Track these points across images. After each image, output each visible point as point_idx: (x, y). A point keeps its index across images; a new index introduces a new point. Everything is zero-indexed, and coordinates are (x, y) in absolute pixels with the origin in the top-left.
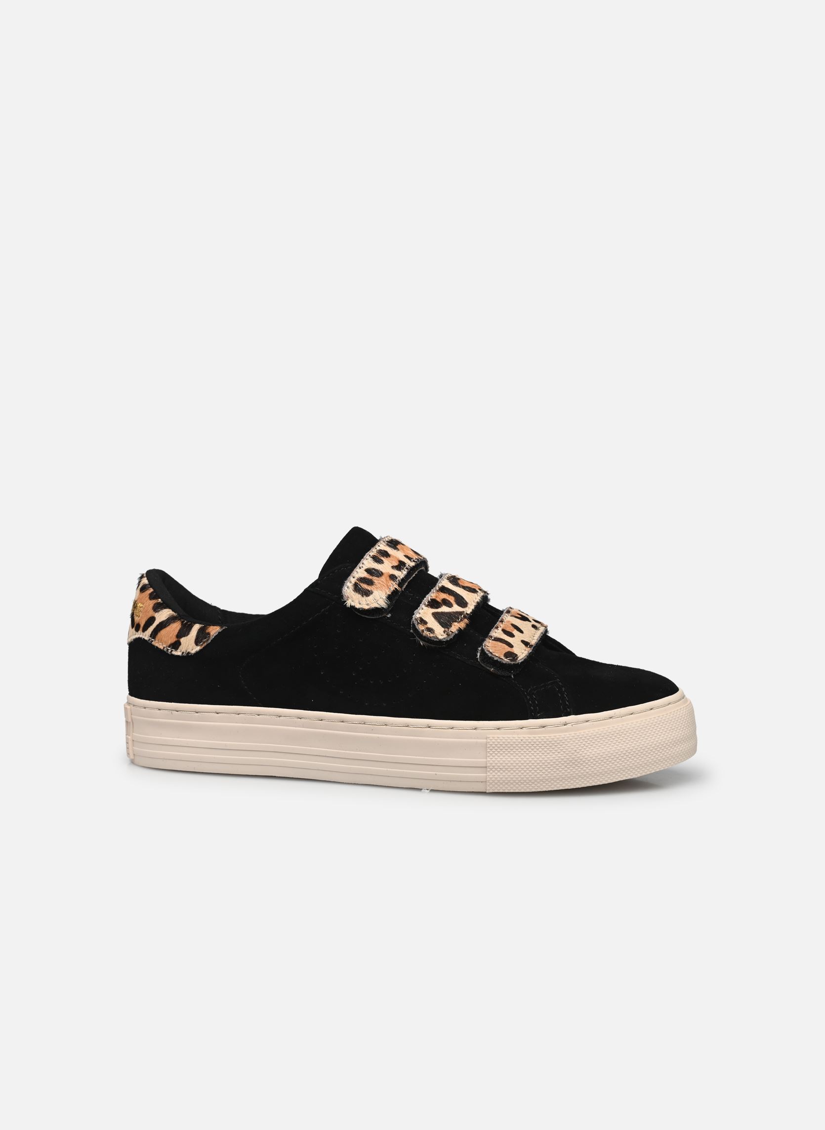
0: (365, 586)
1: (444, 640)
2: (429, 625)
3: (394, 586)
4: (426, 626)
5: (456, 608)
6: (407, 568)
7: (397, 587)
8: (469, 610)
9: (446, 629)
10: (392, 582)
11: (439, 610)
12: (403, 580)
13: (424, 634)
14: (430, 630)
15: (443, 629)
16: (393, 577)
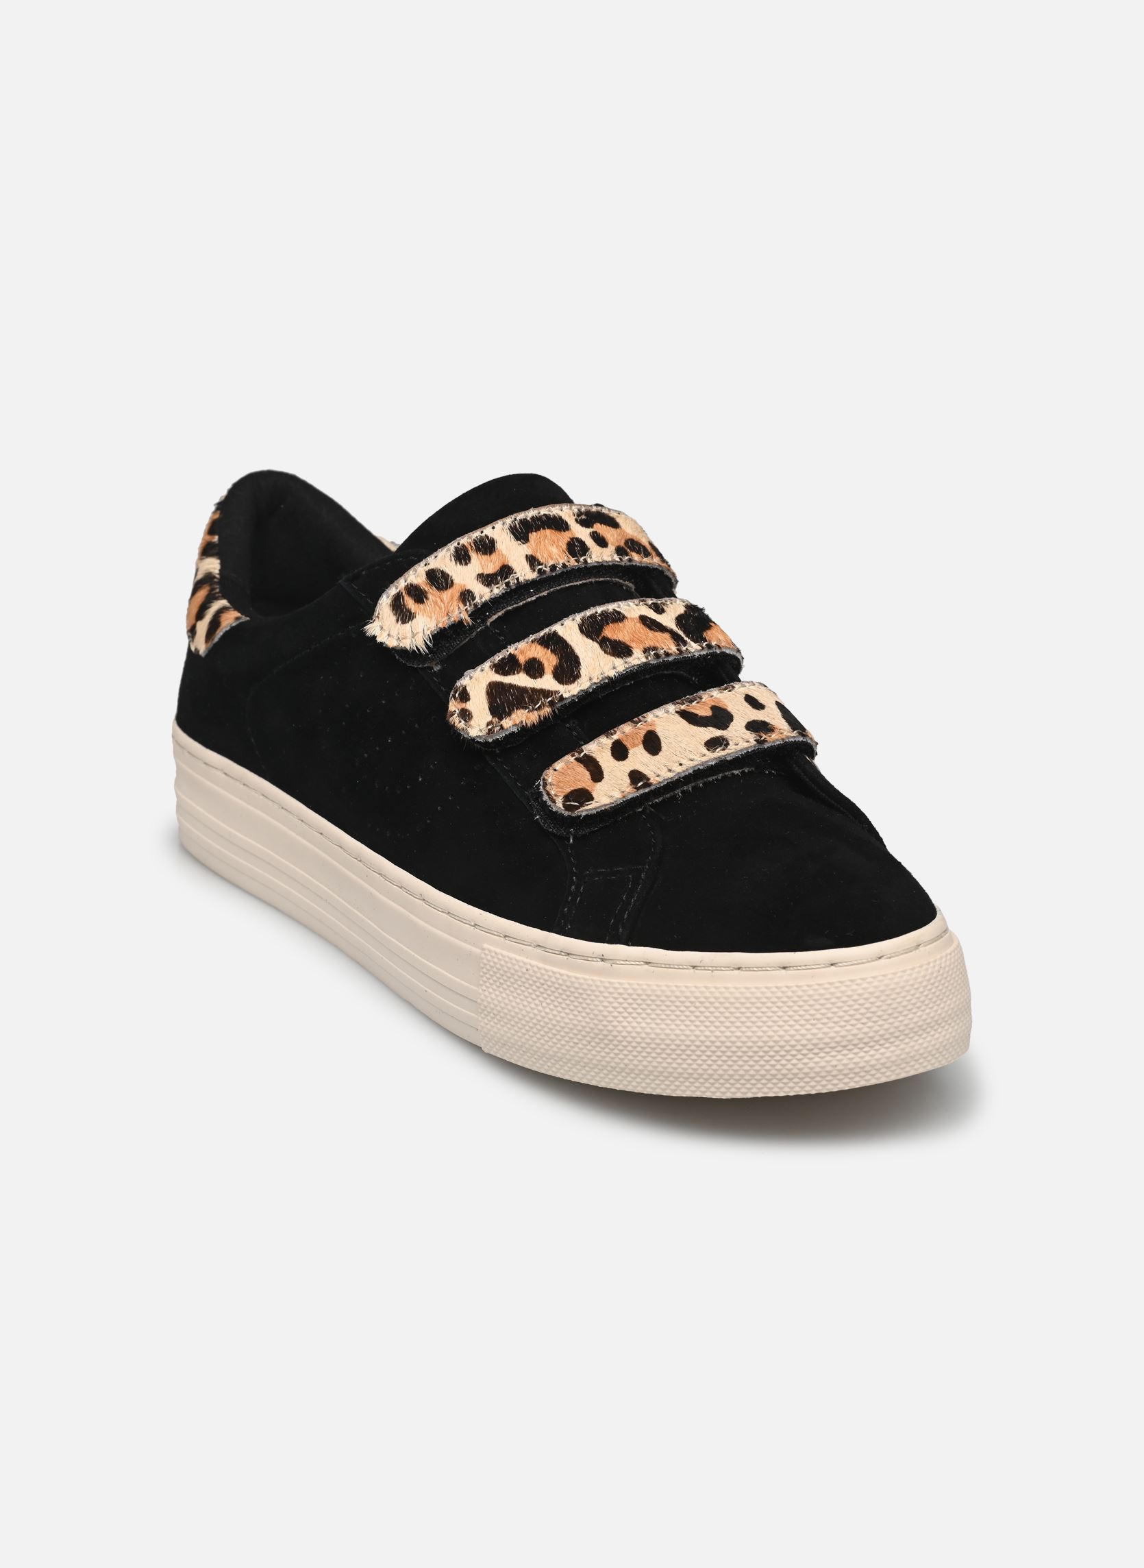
0: (410, 603)
1: (478, 740)
2: (469, 706)
3: (461, 613)
4: (463, 705)
5: (547, 682)
6: (507, 584)
7: (465, 616)
8: (569, 691)
9: (496, 720)
10: (461, 605)
11: (508, 680)
12: (485, 604)
13: (451, 719)
14: (466, 715)
15: (489, 718)
16: (466, 596)
